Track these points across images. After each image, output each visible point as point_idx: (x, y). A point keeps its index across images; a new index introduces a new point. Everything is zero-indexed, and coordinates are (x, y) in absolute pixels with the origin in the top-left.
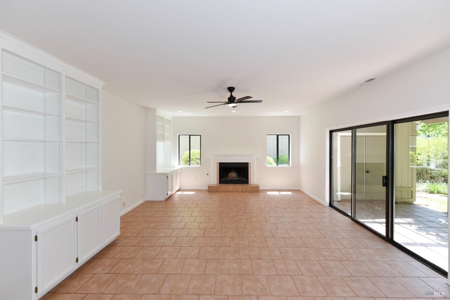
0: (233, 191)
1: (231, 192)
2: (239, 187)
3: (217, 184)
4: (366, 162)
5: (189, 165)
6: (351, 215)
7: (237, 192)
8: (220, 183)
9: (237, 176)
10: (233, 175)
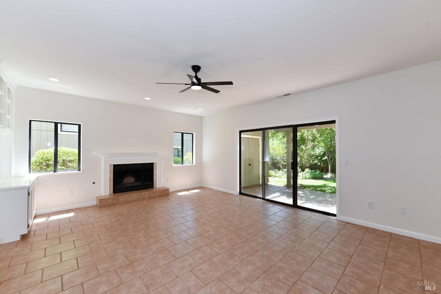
0: (138, 200)
1: (135, 201)
2: (146, 193)
3: (110, 195)
4: (249, 158)
5: (55, 171)
6: (262, 197)
7: (144, 199)
8: (115, 192)
9: (135, 180)
10: (130, 180)
